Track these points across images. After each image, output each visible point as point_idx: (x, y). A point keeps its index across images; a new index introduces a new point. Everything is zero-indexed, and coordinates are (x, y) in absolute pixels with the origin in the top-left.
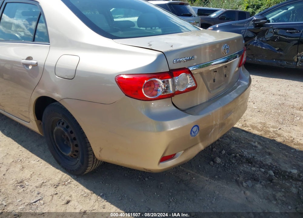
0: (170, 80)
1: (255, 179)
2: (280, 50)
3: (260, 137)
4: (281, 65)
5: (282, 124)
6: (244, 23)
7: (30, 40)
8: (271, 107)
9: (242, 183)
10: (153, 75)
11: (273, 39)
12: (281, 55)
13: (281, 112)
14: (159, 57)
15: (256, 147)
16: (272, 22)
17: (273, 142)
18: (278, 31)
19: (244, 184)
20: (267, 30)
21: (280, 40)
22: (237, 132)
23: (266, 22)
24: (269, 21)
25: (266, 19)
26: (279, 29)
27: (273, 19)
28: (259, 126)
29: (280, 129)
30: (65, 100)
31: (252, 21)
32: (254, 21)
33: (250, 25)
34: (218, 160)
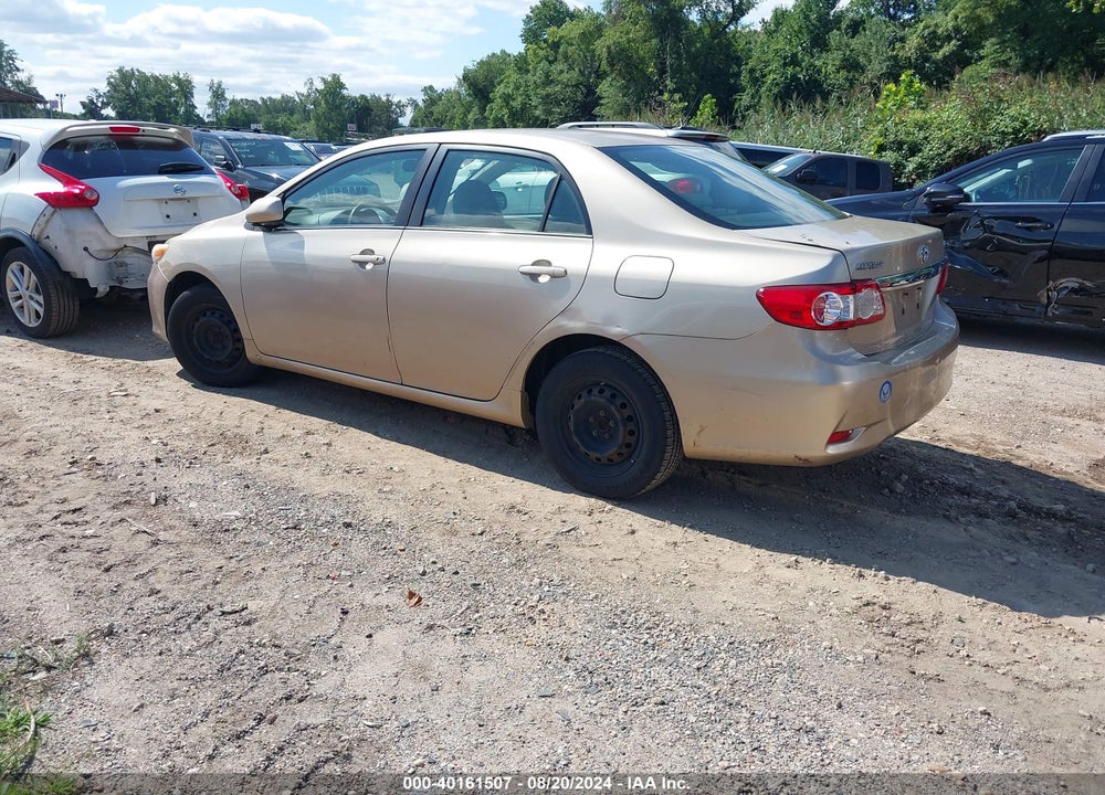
0: (851, 297)
1: (983, 515)
2: (1002, 273)
3: (977, 458)
4: (1005, 313)
5: (1022, 439)
6: (903, 199)
7: (533, 230)
8: (991, 408)
9: (957, 519)
10: (824, 287)
11: (980, 245)
12: (1004, 287)
13: (1017, 417)
14: (835, 258)
15: (971, 470)
16: (977, 201)
17: (1007, 464)
18: (995, 223)
19: (962, 520)
20: (964, 219)
21: (1001, 247)
22: (922, 447)
23: (961, 200)
24: (967, 198)
25: (960, 191)
26: (996, 218)
27: (978, 192)
28: (971, 441)
29: (1018, 447)
30: (638, 338)
31: (925, 196)
32: (930, 195)
33: (918, 206)
34: (899, 487)
